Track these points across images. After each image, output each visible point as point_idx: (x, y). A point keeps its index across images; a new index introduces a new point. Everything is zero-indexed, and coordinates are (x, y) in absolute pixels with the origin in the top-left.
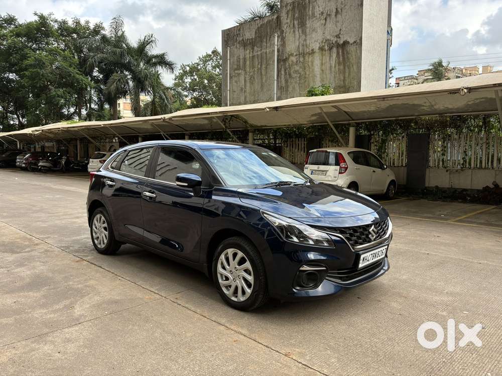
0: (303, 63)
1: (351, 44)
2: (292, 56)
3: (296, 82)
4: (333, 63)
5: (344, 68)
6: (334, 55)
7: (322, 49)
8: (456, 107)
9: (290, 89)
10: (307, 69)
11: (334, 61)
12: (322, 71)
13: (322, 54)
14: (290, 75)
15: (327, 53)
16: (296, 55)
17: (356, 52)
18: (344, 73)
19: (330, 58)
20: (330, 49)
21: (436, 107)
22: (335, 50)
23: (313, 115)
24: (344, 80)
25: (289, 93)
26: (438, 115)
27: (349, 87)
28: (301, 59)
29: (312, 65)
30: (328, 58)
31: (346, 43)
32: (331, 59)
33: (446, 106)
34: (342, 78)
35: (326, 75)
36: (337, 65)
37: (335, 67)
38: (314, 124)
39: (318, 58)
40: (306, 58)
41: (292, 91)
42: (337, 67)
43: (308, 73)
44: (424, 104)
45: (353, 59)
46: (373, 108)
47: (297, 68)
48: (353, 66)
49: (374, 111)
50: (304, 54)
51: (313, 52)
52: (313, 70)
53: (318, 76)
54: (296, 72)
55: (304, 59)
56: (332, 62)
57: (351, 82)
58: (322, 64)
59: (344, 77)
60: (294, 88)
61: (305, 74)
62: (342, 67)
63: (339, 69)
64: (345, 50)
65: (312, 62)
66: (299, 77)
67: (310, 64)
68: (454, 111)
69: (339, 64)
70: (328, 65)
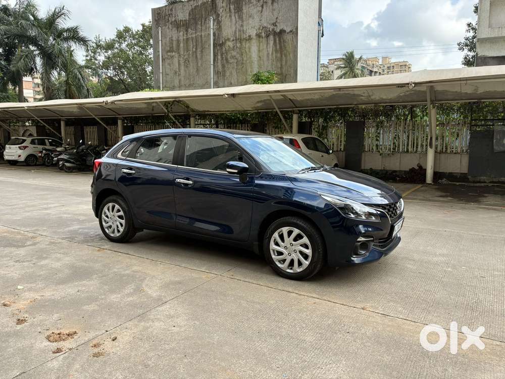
0: (240, 48)
1: (288, 33)
2: (229, 41)
3: (233, 68)
4: (270, 50)
5: (282, 56)
6: (271, 43)
7: (259, 36)
8: (389, 98)
9: (228, 74)
10: (244, 55)
11: (271, 49)
12: (260, 57)
13: (259, 41)
14: (227, 59)
15: (264, 40)
16: (233, 40)
17: (293, 41)
18: (281, 60)
19: (267, 46)
20: (267, 36)
21: (373, 97)
22: (271, 37)
23: (258, 102)
24: (281, 68)
25: (226, 78)
26: (373, 105)
27: (287, 75)
28: (238, 45)
29: (250, 52)
30: (265, 46)
31: (282, 32)
32: (268, 47)
33: (381, 97)
34: (280, 66)
35: (263, 61)
36: (274, 53)
37: (272, 54)
38: (259, 111)
39: (255, 44)
40: (244, 44)
41: (229, 76)
42: (274, 55)
43: (245, 59)
44: (363, 95)
45: (289, 47)
46: (316, 97)
47: (234, 53)
48: (289, 54)
50: (241, 40)
51: (250, 38)
52: (250, 57)
53: (256, 62)
54: (233, 57)
55: (242, 45)
56: (269, 50)
57: (288, 70)
58: (259, 51)
59: (281, 65)
60: (231, 73)
61: (243, 60)
62: (279, 55)
63: (276, 57)
64: (281, 38)
65: (250, 48)
66: (236, 63)
67: (247, 50)
68: (388, 101)
69: (276, 51)
70: (266, 53)
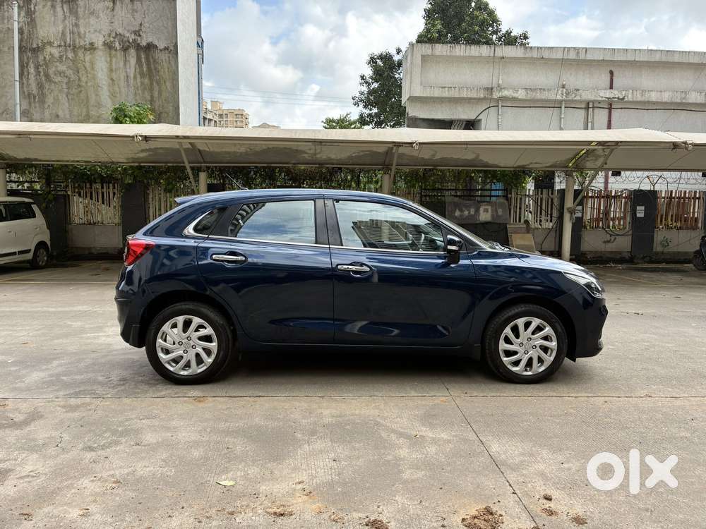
0: (74, 61)
1: (161, 50)
2: (51, 45)
3: (61, 91)
4: (131, 73)
5: (152, 84)
6: (133, 61)
7: (109, 46)
8: (339, 158)
9: (50, 100)
10: (82, 72)
11: (133, 70)
12: (112, 80)
13: (110, 54)
14: (47, 76)
15: (119, 54)
16: (60, 46)
17: (170, 63)
18: (151, 90)
19: (125, 64)
20: (125, 49)
21: (318, 156)
22: (132, 52)
23: (143, 151)
24: (152, 101)
25: (46, 106)
26: (317, 166)
27: (161, 113)
28: (70, 55)
29: (93, 69)
30: (122, 64)
31: (150, 47)
32: (128, 66)
33: (329, 156)
34: (149, 98)
35: (119, 88)
36: (138, 76)
37: (135, 78)
39: (103, 59)
40: (80, 54)
41: (52, 103)
42: (139, 80)
43: (84, 79)
45: (165, 72)
46: (243, 150)
47: (62, 68)
48: (165, 82)
49: (241, 153)
50: (75, 47)
51: (92, 48)
52: (94, 78)
53: (105, 88)
54: (60, 73)
55: (76, 55)
56: (128, 70)
57: (163, 106)
58: (111, 70)
59: (152, 97)
60: (56, 100)
61: (79, 80)
62: (146, 81)
63: (142, 83)
64: (151, 57)
65: (92, 64)
66: (67, 83)
67: (87, 65)
68: (335, 162)
69: (142, 75)
70: (123, 75)
